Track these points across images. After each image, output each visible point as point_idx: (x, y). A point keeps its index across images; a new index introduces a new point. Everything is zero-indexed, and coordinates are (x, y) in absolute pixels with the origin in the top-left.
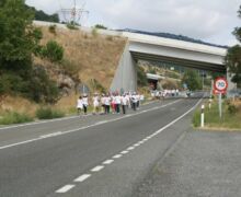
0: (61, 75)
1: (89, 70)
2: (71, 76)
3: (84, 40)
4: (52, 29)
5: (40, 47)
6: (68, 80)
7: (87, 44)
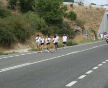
0: (76, 26)
1: (88, 24)
2: (80, 26)
3: (86, 10)
4: (71, 6)
5: (66, 14)
6: (79, 28)
7: (87, 12)
